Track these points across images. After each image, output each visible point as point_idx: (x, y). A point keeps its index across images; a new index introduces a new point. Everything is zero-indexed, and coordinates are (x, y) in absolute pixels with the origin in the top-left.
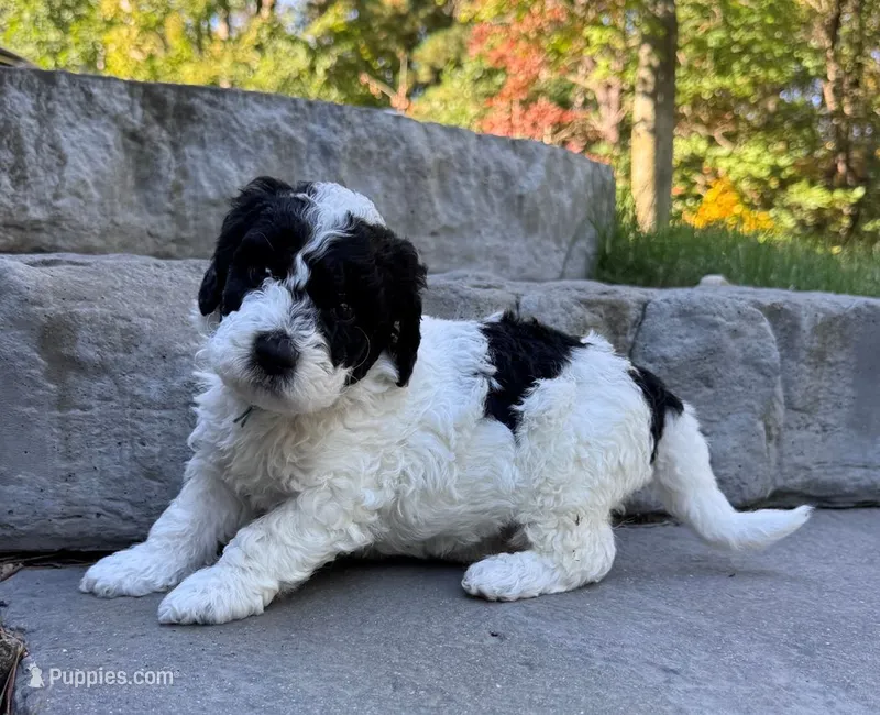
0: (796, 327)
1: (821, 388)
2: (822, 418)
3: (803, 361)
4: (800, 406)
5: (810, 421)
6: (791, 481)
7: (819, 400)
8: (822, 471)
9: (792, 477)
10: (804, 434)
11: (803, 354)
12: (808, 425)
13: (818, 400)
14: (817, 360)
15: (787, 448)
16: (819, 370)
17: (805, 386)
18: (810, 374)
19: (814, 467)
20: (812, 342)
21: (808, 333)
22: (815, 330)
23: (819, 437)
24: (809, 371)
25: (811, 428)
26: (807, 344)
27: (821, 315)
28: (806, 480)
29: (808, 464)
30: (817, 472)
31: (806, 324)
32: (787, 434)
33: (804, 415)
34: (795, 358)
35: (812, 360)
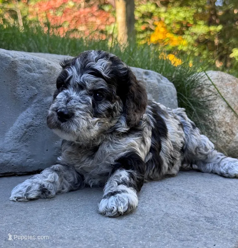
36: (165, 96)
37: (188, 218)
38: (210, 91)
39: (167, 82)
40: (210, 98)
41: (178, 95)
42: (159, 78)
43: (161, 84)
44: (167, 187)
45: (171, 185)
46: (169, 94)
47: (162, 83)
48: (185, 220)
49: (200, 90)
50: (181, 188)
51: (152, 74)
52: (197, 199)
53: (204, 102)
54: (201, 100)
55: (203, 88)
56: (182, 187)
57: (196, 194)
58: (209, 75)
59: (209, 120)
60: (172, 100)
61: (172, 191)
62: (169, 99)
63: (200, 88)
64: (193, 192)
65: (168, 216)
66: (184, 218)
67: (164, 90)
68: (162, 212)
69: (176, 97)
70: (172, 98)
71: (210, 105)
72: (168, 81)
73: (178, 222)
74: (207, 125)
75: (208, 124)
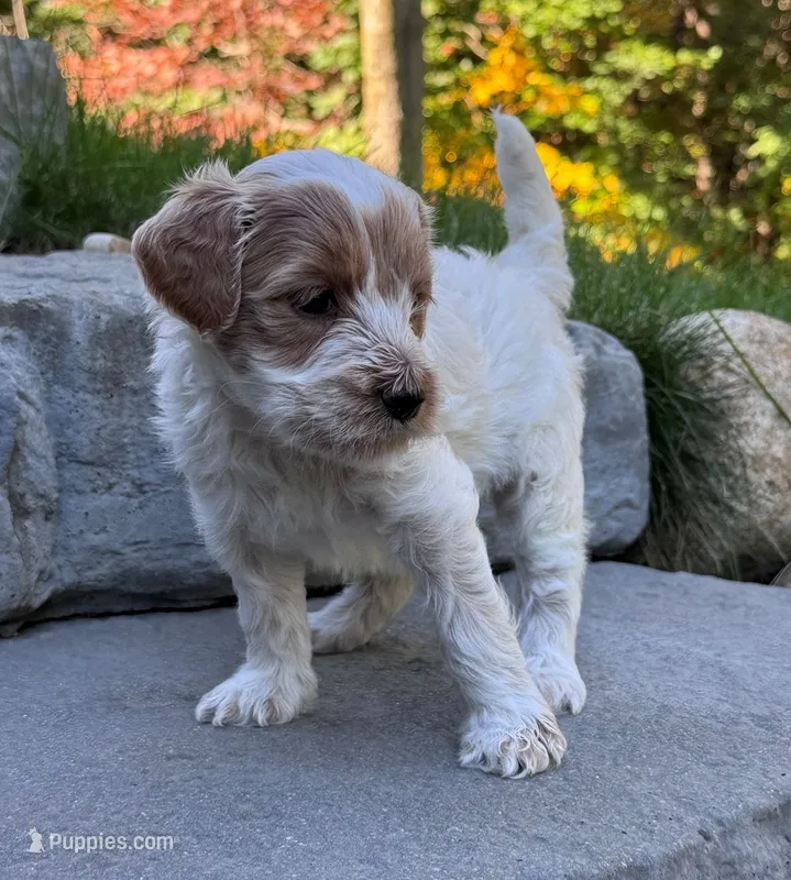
0: (62, 335)
1: (124, 428)
2: (135, 473)
3: (83, 388)
4: (90, 458)
5: (113, 480)
6: (91, 574)
7: (125, 445)
8: (144, 554)
9: (90, 568)
10: (105, 500)
11: (82, 379)
12: (111, 486)
13: (122, 447)
14: (109, 385)
15: (74, 523)
16: (115, 400)
17: (96, 426)
18: (101, 409)
19: (126, 550)
20: (94, 359)
21: (85, 345)
22: (97, 339)
23: (135, 502)
24: (97, 402)
25: (115, 489)
26: (84, 361)
27: (105, 317)
28: (118, 570)
29: (117, 546)
30: (132, 557)
31: (79, 332)
32: (72, 502)
33: (101, 470)
34: (68, 383)
35: (99, 386)
36: (613, 389)
37: (715, 717)
38: (730, 371)
39: (618, 349)
40: (730, 391)
41: (648, 384)
42: (598, 341)
43: (604, 358)
44: (643, 638)
45: (650, 634)
46: (625, 385)
47: (605, 353)
48: (708, 721)
49: (703, 368)
50: (679, 643)
51: (580, 331)
52: (723, 671)
53: (713, 401)
54: (708, 395)
55: (710, 362)
56: (680, 639)
57: (718, 659)
58: (725, 322)
59: (728, 450)
60: (632, 398)
61: (658, 651)
62: (624, 397)
63: (701, 362)
64: (710, 654)
65: (671, 713)
66: (706, 717)
67: (613, 374)
68: (652, 703)
69: (640, 389)
70: (632, 391)
71: (729, 409)
72: (621, 347)
73: (695, 726)
74: (723, 465)
75: (726, 461)
